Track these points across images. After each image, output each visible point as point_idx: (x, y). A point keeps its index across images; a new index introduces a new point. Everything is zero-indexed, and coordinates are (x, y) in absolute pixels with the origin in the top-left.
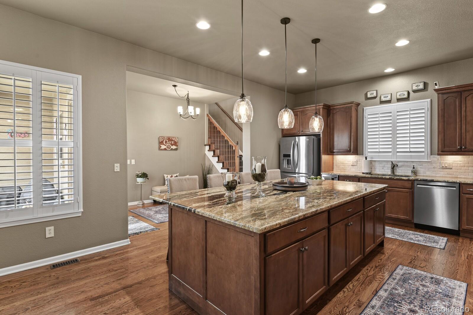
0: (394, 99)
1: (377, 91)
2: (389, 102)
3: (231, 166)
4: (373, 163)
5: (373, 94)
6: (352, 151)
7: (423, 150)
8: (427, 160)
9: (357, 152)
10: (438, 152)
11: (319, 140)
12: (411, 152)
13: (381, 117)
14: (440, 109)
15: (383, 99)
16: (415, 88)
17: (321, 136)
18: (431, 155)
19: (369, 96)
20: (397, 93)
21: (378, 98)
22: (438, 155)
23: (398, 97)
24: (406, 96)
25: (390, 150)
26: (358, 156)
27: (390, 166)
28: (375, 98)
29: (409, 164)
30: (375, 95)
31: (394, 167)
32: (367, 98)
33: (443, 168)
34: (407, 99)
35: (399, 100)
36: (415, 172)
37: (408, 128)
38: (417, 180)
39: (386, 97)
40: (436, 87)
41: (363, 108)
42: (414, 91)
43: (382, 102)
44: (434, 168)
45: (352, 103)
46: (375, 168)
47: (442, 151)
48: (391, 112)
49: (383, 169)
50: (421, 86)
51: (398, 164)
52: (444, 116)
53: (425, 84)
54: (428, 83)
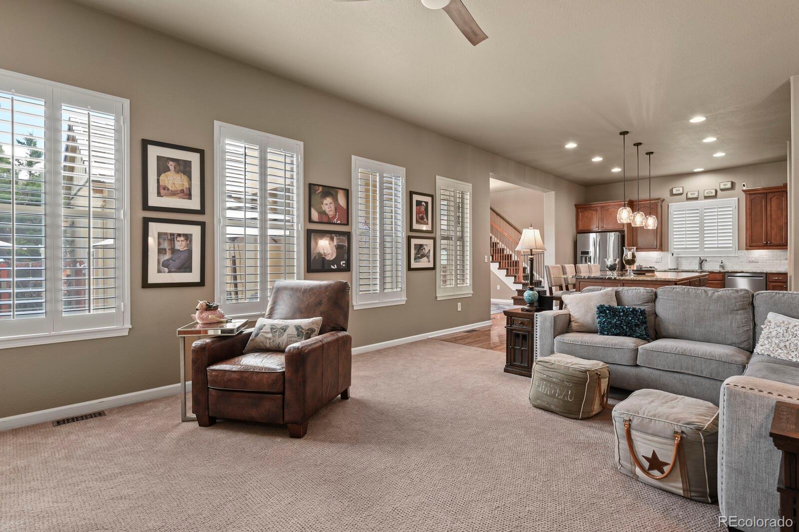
0: (701, 196)
1: (683, 187)
2: (696, 199)
3: (513, 266)
4: (679, 259)
5: (679, 190)
6: (658, 248)
7: (731, 245)
8: (734, 255)
9: (662, 248)
10: (746, 246)
11: (623, 237)
12: (718, 248)
13: (688, 214)
14: (748, 208)
15: (690, 196)
16: (722, 187)
17: (626, 232)
18: (739, 250)
19: (675, 192)
20: (704, 190)
21: (684, 195)
22: (746, 249)
23: (706, 195)
24: (714, 194)
25: (698, 246)
26: (662, 252)
27: (697, 261)
28: (681, 194)
29: (716, 259)
30: (681, 191)
31: (701, 262)
32: (672, 194)
33: (750, 262)
34: (715, 196)
35: (706, 198)
36: (722, 267)
37: (716, 224)
38: (728, 272)
39: (693, 194)
40: (744, 188)
41: (668, 205)
42: (722, 190)
43: (688, 199)
44: (742, 262)
45: (659, 199)
46: (681, 265)
47: (749, 246)
48: (698, 209)
49: (690, 265)
50: (729, 185)
51: (707, 259)
52: (751, 215)
53: (733, 184)
54: (735, 183)
